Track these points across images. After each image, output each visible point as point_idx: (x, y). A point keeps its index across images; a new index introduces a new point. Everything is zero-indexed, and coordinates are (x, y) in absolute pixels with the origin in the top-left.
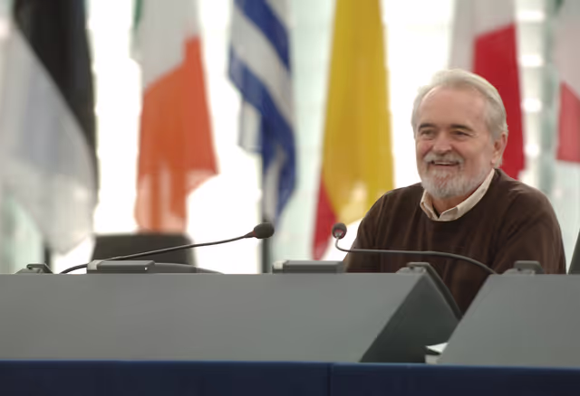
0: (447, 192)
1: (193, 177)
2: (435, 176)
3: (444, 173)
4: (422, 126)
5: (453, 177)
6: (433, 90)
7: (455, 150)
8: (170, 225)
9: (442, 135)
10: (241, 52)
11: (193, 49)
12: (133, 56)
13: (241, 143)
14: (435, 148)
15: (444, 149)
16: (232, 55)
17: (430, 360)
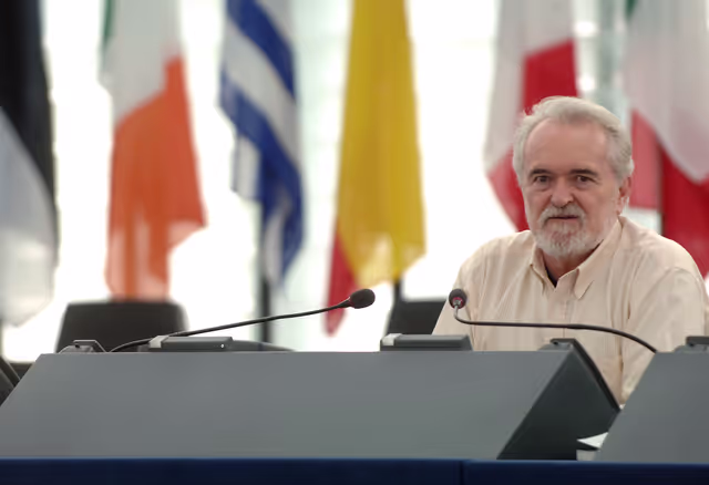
0: (569, 251)
1: (176, 229)
2: (556, 233)
3: (565, 228)
4: (536, 171)
5: (575, 234)
6: (541, 125)
7: (576, 201)
8: (149, 290)
9: (561, 183)
10: (236, 76)
11: (175, 72)
12: (101, 79)
13: (235, 188)
14: (554, 199)
15: (567, 199)
16: (224, 79)
17: (583, 457)
